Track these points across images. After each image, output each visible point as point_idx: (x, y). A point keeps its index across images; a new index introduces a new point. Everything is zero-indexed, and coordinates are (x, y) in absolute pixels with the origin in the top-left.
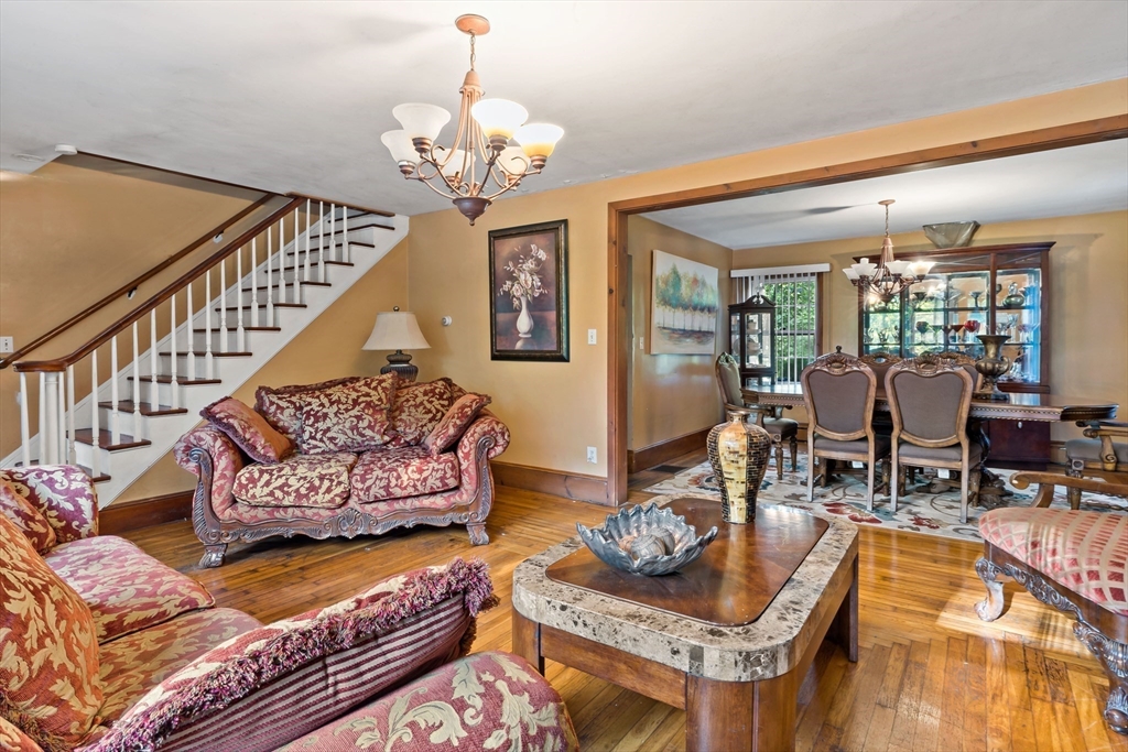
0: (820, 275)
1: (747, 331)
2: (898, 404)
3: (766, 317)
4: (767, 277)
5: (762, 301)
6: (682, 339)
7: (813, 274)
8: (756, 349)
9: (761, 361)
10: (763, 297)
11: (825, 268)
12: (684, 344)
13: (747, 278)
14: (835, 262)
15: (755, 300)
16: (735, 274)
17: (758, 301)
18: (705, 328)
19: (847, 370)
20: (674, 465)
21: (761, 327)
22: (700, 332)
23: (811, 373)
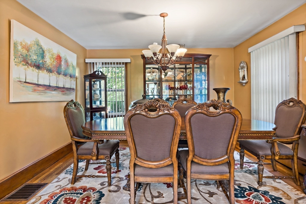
0: (126, 63)
1: (93, 89)
2: (192, 138)
3: (103, 82)
4: (103, 63)
5: (100, 74)
6: (47, 91)
7: (123, 63)
8: (98, 98)
9: (101, 104)
10: (101, 72)
11: (128, 60)
12: (50, 95)
13: (93, 63)
14: (132, 59)
15: (97, 73)
16: (87, 61)
17: (98, 74)
18: (67, 86)
19: (160, 113)
20: (36, 182)
21: (100, 87)
22: (64, 88)
23: (132, 116)
